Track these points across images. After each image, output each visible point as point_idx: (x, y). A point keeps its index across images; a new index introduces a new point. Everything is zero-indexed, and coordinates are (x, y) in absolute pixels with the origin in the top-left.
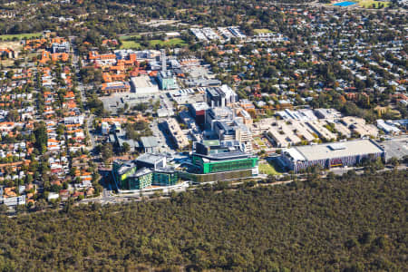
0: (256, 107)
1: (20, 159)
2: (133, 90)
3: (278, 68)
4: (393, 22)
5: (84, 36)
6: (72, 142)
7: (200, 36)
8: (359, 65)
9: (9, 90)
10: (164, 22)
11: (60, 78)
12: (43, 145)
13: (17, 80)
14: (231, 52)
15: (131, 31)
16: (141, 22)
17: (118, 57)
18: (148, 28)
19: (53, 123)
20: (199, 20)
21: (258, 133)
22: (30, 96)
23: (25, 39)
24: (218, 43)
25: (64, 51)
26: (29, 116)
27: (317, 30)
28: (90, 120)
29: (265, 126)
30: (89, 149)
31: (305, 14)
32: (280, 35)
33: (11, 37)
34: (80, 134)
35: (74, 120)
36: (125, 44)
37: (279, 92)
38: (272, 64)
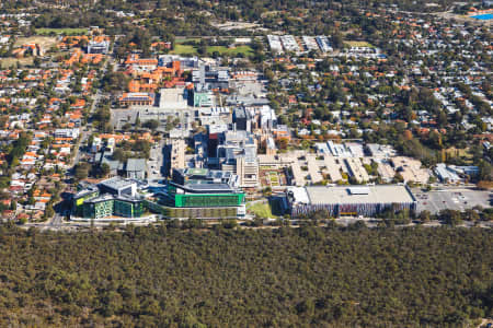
0: (294, 134)
2: (157, 105)
3: (352, 91)
5: (131, 35)
6: (51, 157)
7: (275, 44)
8: (458, 95)
9: (14, 91)
10: (241, 25)
11: (78, 83)
12: (16, 161)
13: (28, 81)
14: (303, 67)
15: (194, 33)
16: (213, 24)
17: (160, 62)
18: (216, 32)
19: (43, 134)
20: (286, 27)
21: (278, 167)
22: (34, 101)
23: (64, 35)
24: (293, 55)
25: (99, 51)
26: (20, 124)
27: (430, 47)
28: (85, 137)
29: (289, 159)
30: (69, 167)
31: (426, 26)
32: (378, 50)
33: (48, 31)
34: (66, 150)
35: (67, 132)
36: (180, 48)
37: (335, 121)
38: (346, 85)
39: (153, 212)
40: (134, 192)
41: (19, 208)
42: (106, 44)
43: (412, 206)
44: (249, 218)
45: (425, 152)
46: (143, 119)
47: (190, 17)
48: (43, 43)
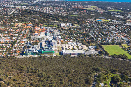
0: (64, 41)
1: (7, 47)
2: (40, 35)
3: (75, 33)
4: (108, 25)
5: (36, 23)
6: (20, 45)
7: (62, 25)
8: (94, 34)
9: (14, 33)
10: (56, 21)
11: (26, 31)
12: (14, 45)
13: (17, 31)
14: (67, 29)
15: (47, 23)
17: (41, 28)
18: (51, 22)
19: (19, 41)
20: (64, 22)
21: (61, 46)
22: (18, 35)
23: (24, 23)
24: (65, 27)
25: (30, 26)
26: (15, 39)
27: (89, 26)
28: (27, 41)
29: (63, 45)
30: (23, 46)
31: (89, 22)
32: (80, 26)
33: (21, 22)
34: (23, 43)
35: (23, 40)
36: (45, 25)
37: (72, 38)
38: (74, 32)
39: (38, 54)
40: (35, 51)
41: (14, 54)
42: (31, 24)
43: (84, 53)
44: (55, 55)
45: (87, 44)
46: (37, 38)
47: (47, 20)
48: (20, 24)
